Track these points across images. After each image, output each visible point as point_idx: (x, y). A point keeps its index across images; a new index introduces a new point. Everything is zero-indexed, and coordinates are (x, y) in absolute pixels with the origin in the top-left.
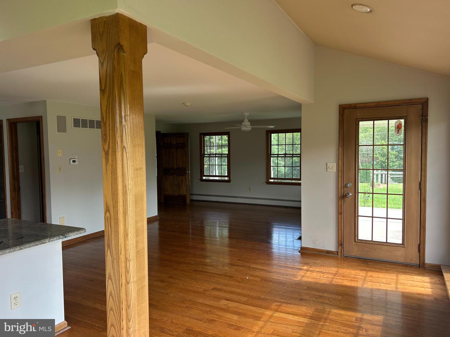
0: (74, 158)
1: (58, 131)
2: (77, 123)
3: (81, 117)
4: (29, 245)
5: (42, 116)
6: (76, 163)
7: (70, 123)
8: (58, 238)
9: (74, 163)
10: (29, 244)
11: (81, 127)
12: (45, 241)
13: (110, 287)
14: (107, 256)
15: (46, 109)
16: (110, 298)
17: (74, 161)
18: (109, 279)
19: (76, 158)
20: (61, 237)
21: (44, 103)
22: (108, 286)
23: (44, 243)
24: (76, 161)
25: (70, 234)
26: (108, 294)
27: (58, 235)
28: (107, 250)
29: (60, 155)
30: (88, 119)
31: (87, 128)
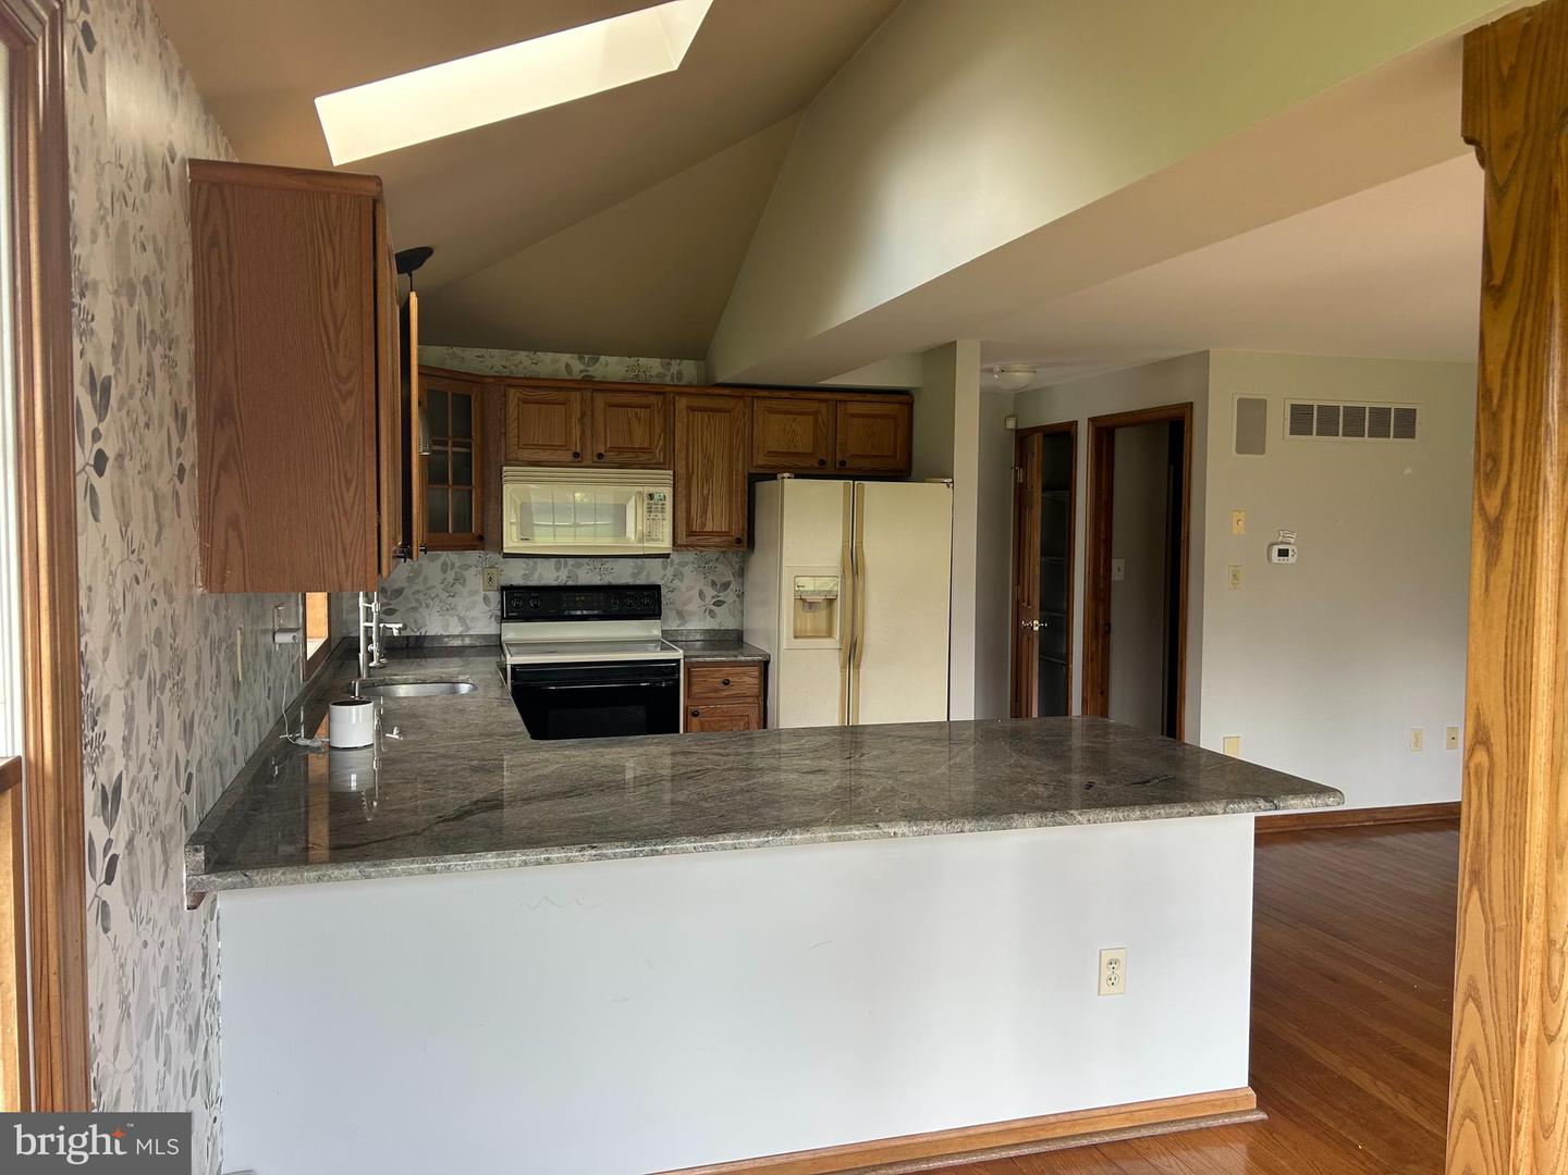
0: (1282, 543)
1: (1239, 451)
2: (1301, 419)
3: (1316, 398)
4: (1168, 811)
5: (1192, 403)
6: (1291, 559)
7: (1277, 421)
8: (1252, 804)
9: (1282, 558)
10: (1167, 806)
11: (1314, 433)
12: (1214, 809)
13: (1468, 1029)
14: (1466, 911)
15: (1207, 381)
16: (1466, 1069)
17: (1283, 553)
18: (1466, 1001)
19: (1292, 541)
20: (1262, 803)
21: (1202, 358)
22: (1461, 1024)
23: (1210, 814)
24: (1290, 553)
25: (1292, 802)
26: (1459, 1054)
27: (1254, 797)
28: (1470, 891)
29: (1238, 529)
30: (1341, 405)
31: (1338, 435)
